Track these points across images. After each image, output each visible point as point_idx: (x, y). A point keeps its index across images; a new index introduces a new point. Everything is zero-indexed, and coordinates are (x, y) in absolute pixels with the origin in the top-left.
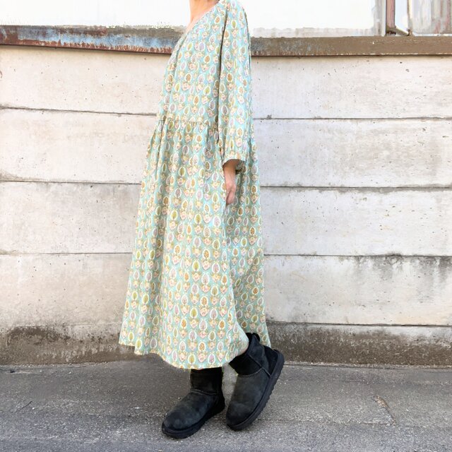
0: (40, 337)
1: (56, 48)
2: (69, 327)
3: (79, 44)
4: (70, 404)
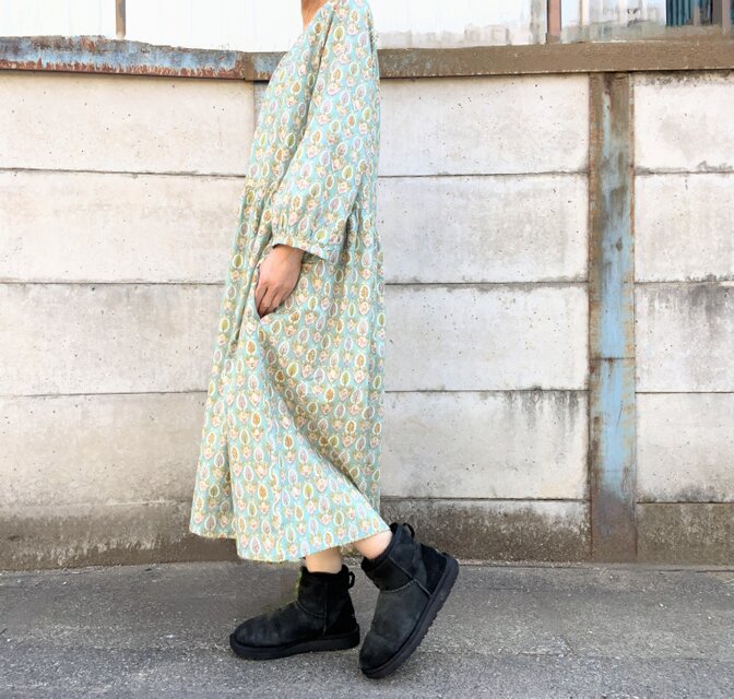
1: (34, 71)
3: (70, 65)
4: (66, 631)
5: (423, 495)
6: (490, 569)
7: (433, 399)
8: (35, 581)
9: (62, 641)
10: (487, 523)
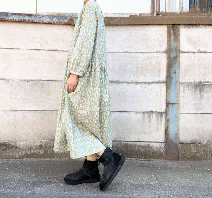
0: (5, 147)
1: (12, 21)
2: (18, 143)
3: (22, 20)
4: (18, 176)
5: (119, 140)
6: (137, 161)
7: (122, 114)
8: (10, 162)
9: (17, 179)
10: (137, 148)
